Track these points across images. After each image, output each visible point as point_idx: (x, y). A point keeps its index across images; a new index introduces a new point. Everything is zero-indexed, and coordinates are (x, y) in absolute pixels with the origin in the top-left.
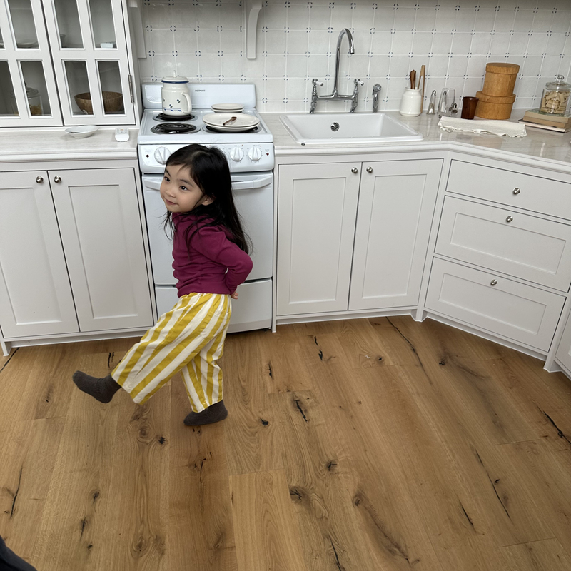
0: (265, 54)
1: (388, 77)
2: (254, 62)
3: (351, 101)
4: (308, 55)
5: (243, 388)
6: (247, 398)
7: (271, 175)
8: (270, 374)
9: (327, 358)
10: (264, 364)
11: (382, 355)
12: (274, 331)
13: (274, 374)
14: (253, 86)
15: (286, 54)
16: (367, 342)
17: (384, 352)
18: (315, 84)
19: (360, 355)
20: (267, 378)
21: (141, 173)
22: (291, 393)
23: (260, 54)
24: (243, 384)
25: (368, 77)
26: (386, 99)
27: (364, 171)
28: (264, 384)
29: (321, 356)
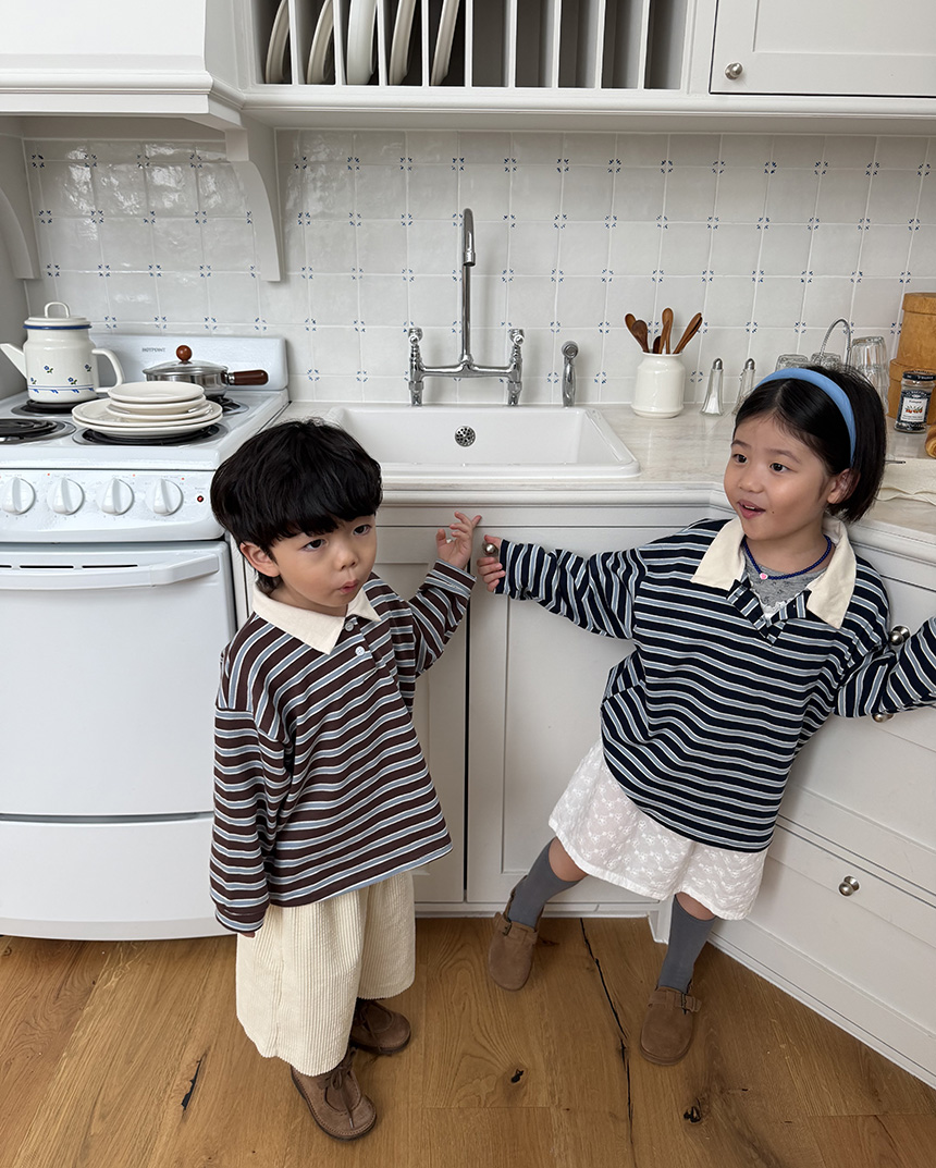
0: (307, 273)
1: (605, 328)
2: (283, 292)
3: (505, 380)
4: (409, 276)
8: (186, 1100)
11: (526, 1063)
13: (195, 1101)
14: (280, 343)
15: (357, 274)
17: (536, 1052)
18: (413, 340)
20: (173, 1114)
23: (294, 274)
25: (555, 327)
26: (601, 378)
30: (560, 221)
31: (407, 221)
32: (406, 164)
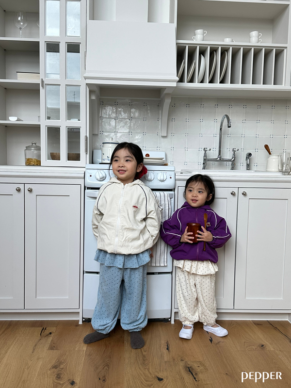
0: (173, 134)
1: (257, 150)
2: (165, 139)
3: (231, 163)
4: (201, 135)
5: (144, 356)
6: (146, 362)
7: (172, 192)
8: (168, 349)
9: (217, 342)
10: (163, 342)
11: (263, 344)
12: (173, 322)
13: (170, 349)
14: (164, 153)
15: (187, 135)
16: (251, 334)
17: (266, 342)
18: (205, 151)
19: (245, 342)
20: (165, 351)
21: (85, 187)
22: (184, 362)
23: (170, 135)
24: (144, 353)
25: (242, 150)
26: (256, 165)
27: (240, 194)
28: (161, 355)
29: (211, 341)
30: (244, 121)
31: (201, 121)
32: (202, 106)
